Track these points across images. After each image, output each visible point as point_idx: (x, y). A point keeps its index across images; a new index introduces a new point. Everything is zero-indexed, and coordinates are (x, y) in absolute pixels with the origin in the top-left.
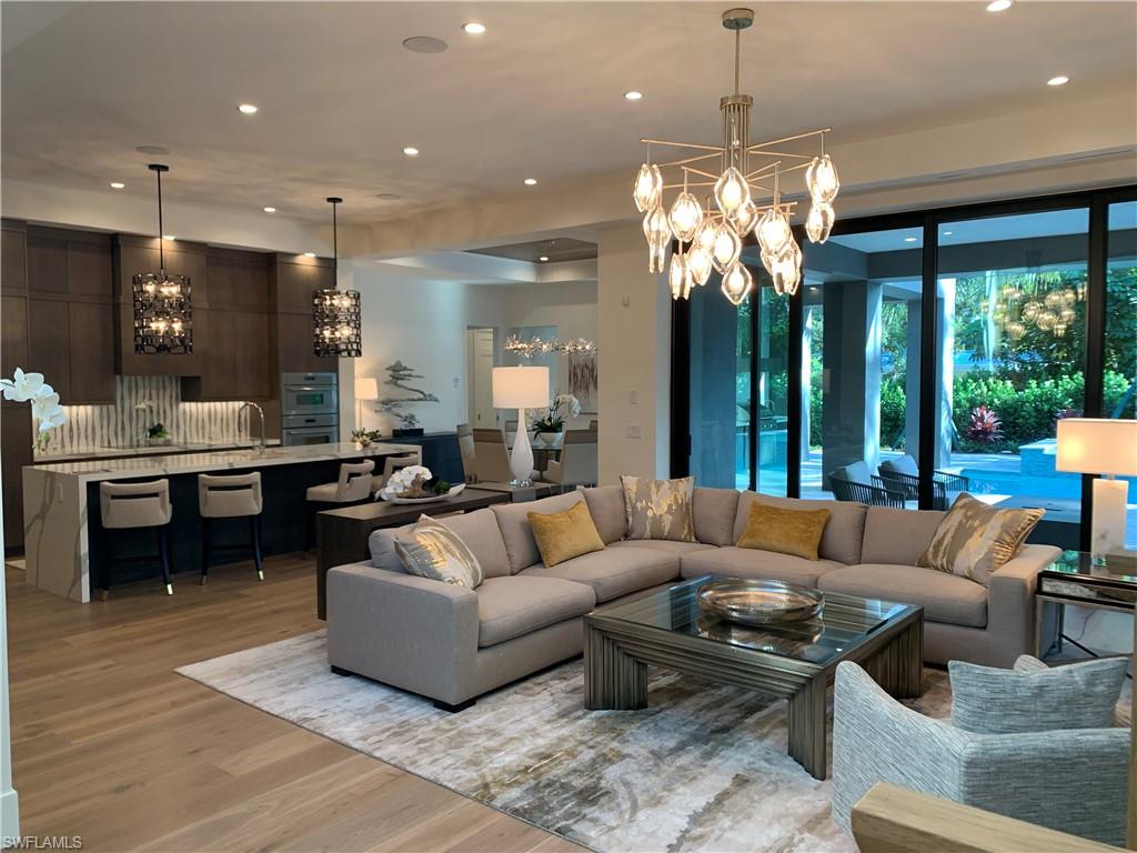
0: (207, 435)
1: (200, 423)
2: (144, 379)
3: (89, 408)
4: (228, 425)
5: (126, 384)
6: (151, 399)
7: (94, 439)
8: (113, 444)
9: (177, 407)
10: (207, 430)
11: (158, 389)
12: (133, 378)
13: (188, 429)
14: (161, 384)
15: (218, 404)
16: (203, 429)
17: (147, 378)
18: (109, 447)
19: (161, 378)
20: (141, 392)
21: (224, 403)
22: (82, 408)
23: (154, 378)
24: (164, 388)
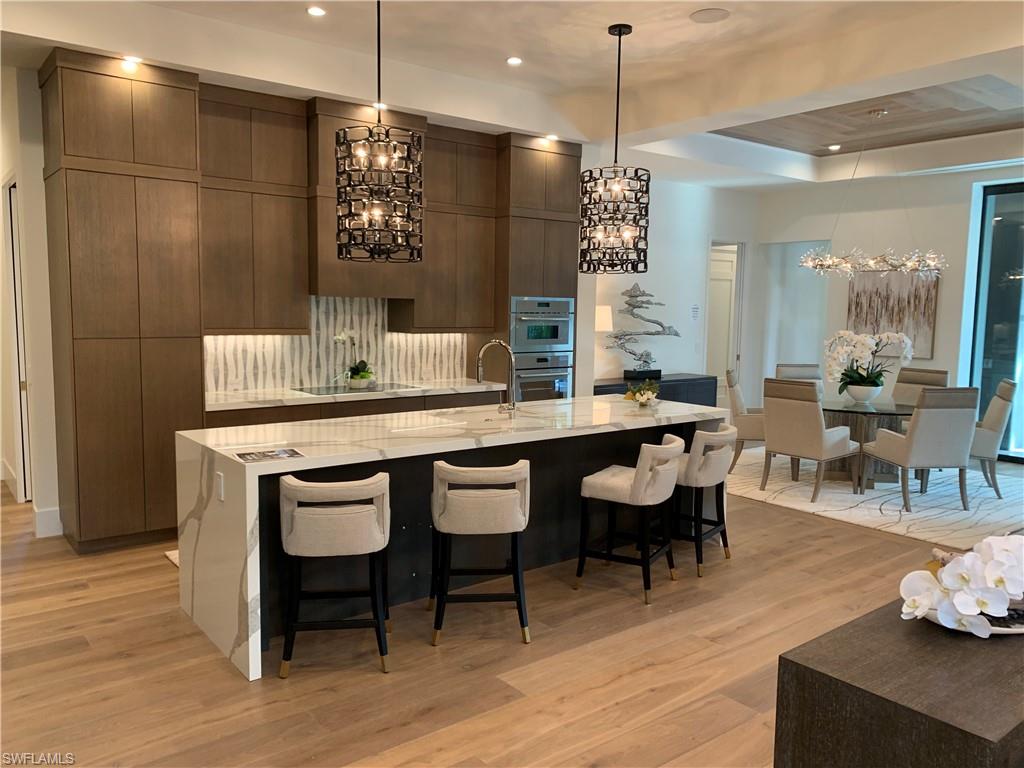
0: (417, 376)
1: (409, 360)
2: (344, 302)
3: (278, 338)
4: (441, 362)
5: (322, 308)
6: (352, 328)
7: (283, 378)
8: (307, 385)
9: (383, 339)
10: (417, 370)
11: (361, 315)
12: (331, 299)
13: (395, 368)
14: (365, 310)
15: (431, 336)
16: (413, 367)
17: (347, 299)
18: (301, 390)
19: (364, 299)
20: (340, 318)
21: (438, 335)
22: (269, 338)
23: (357, 299)
24: (368, 313)
